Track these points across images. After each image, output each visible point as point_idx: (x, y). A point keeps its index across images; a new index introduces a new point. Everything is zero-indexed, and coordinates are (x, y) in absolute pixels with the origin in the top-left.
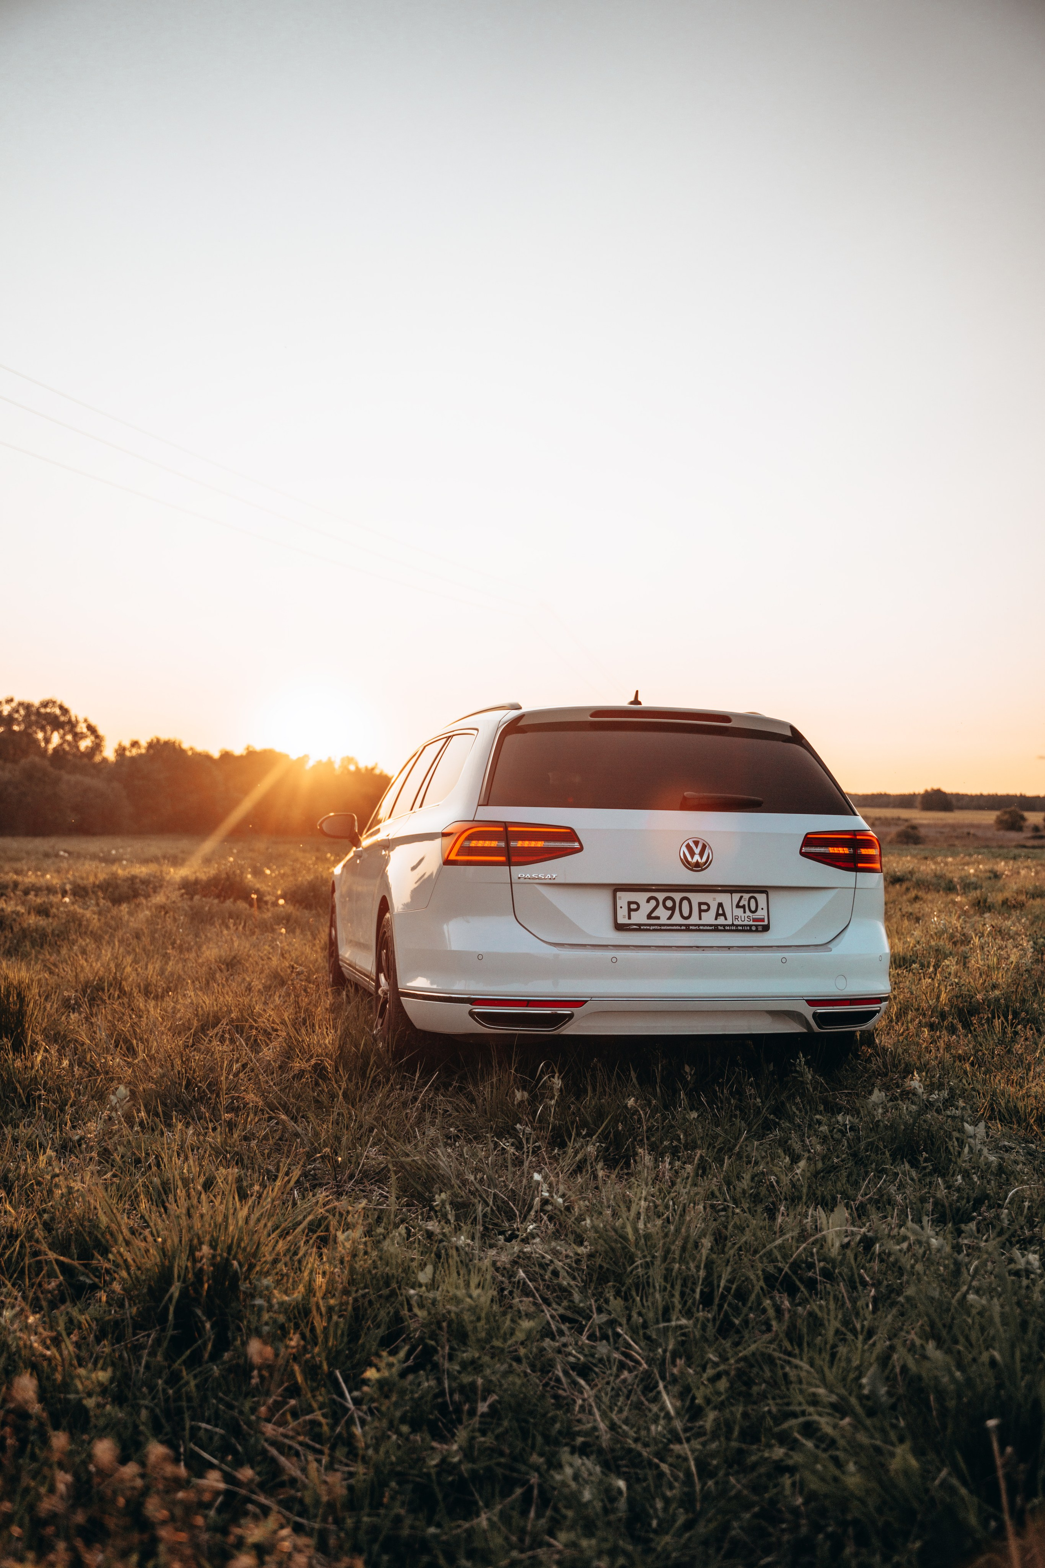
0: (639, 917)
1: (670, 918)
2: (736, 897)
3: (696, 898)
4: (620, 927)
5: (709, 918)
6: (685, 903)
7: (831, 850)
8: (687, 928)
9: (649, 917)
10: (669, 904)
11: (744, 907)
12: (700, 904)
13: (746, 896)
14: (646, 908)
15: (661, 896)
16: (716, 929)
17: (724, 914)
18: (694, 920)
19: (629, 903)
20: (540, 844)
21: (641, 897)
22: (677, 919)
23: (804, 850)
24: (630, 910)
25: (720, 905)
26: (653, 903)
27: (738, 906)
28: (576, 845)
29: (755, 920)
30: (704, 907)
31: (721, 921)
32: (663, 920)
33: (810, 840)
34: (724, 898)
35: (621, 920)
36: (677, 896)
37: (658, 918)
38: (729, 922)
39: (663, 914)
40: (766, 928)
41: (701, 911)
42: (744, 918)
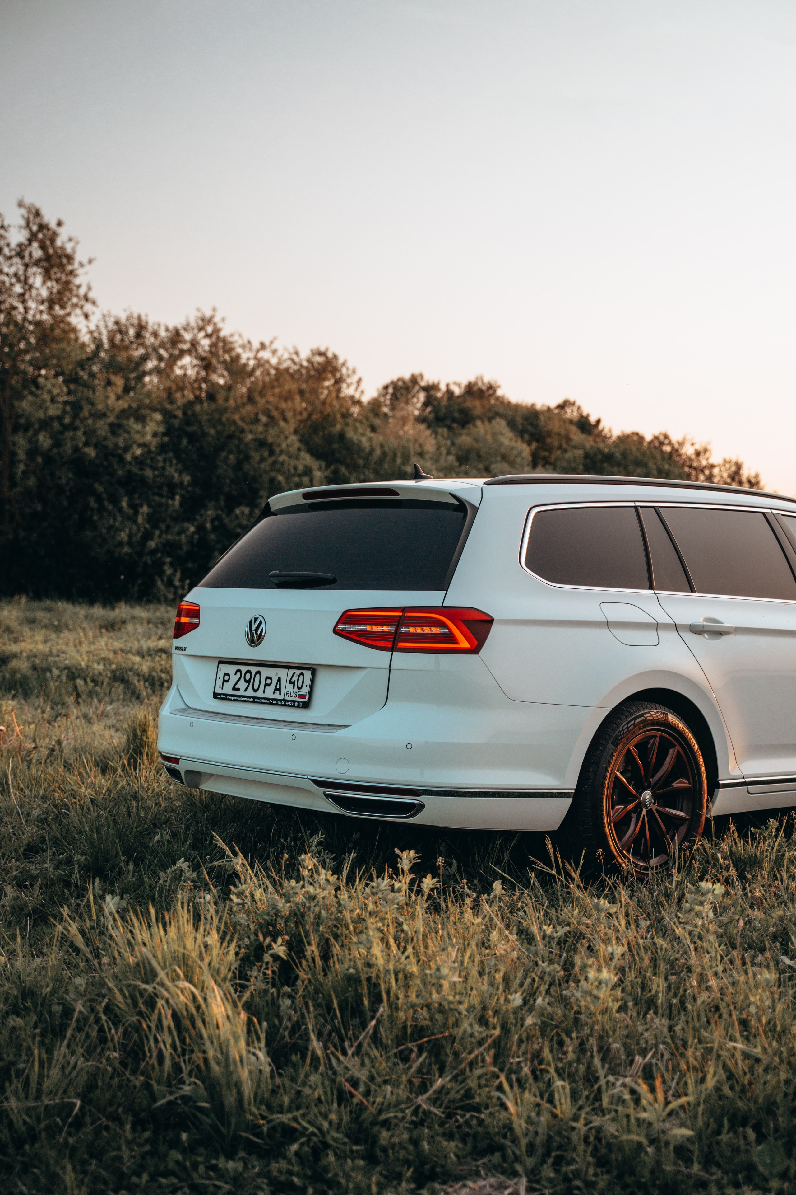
0: (228, 688)
1: (245, 690)
2: (291, 672)
4: (216, 696)
5: (269, 692)
6: (258, 677)
7: (368, 628)
8: (254, 700)
9: (234, 688)
10: (248, 676)
11: (293, 683)
12: (267, 678)
14: (233, 679)
15: (244, 669)
16: (272, 702)
17: (279, 689)
18: (260, 694)
19: (225, 675)
21: (232, 670)
22: (250, 692)
23: (341, 627)
24: (224, 681)
25: (279, 680)
27: (290, 682)
28: (197, 621)
29: (299, 696)
30: (269, 682)
31: (277, 696)
32: (241, 693)
33: (347, 617)
34: (284, 674)
35: (218, 690)
38: (281, 697)
39: (242, 685)
40: (306, 705)
41: (266, 684)
42: (292, 693)
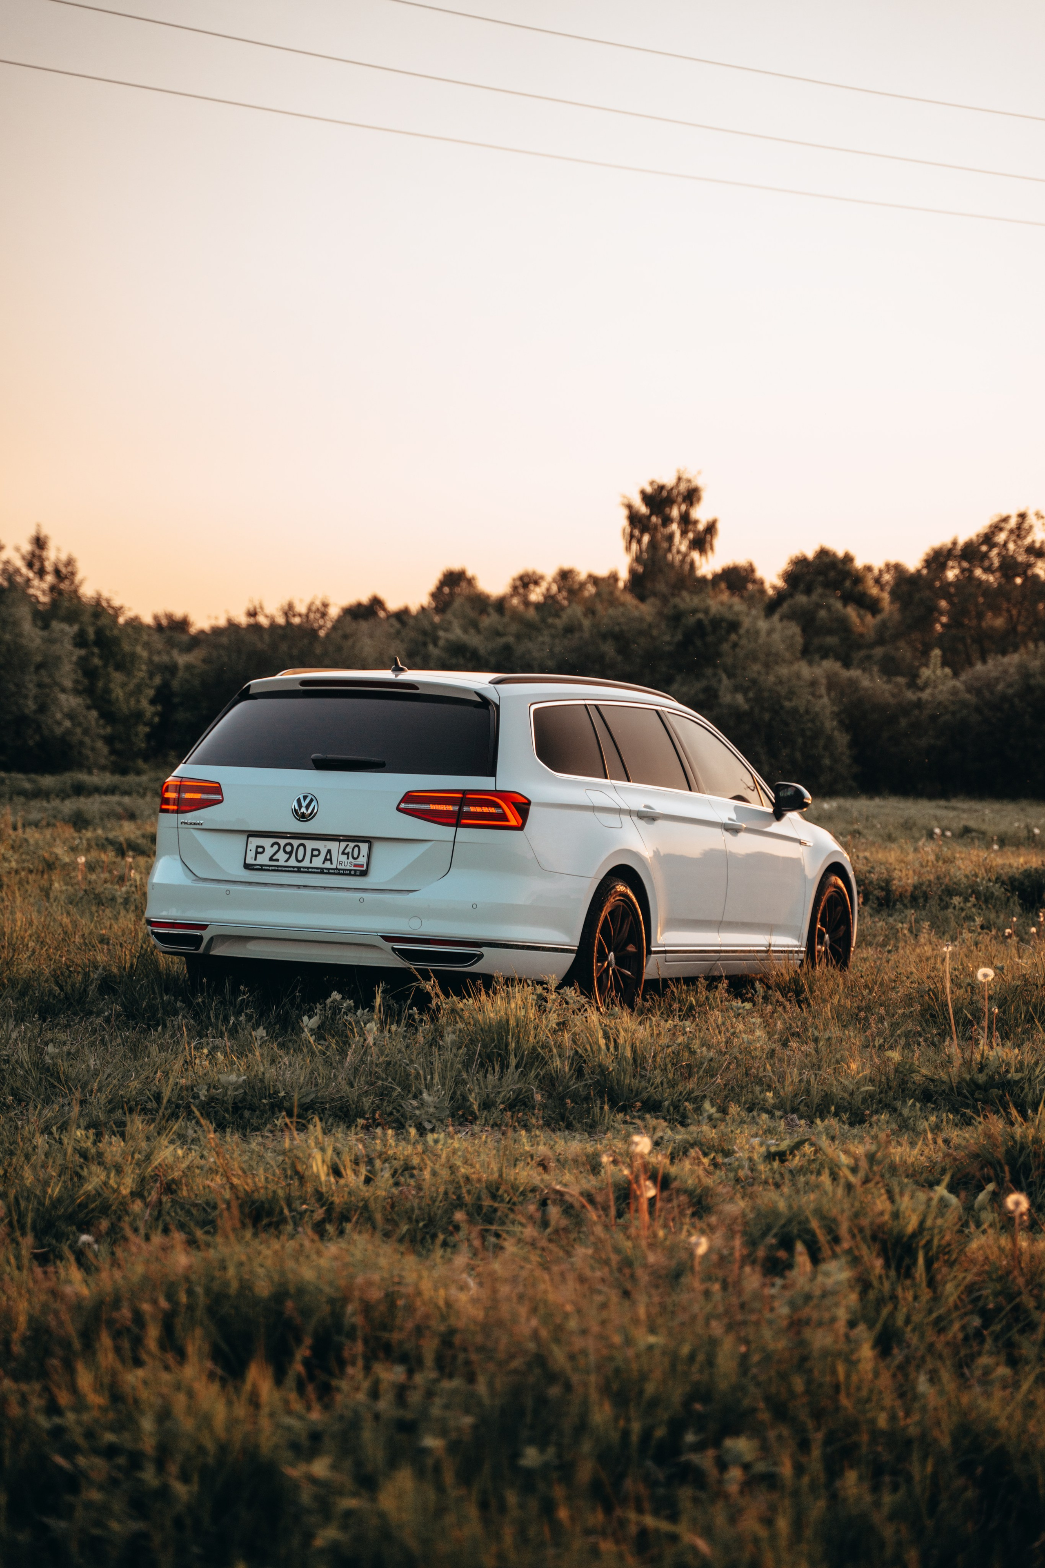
0: (263, 859)
1: (287, 861)
2: (343, 844)
3: (310, 845)
4: (247, 867)
5: (318, 862)
6: (301, 849)
7: (432, 807)
8: (299, 870)
9: (271, 859)
10: (288, 849)
11: (348, 854)
12: (313, 850)
13: (352, 845)
14: (270, 851)
15: (282, 842)
16: (322, 871)
17: (331, 860)
18: (306, 863)
19: (258, 847)
20: (198, 796)
21: (267, 842)
22: (293, 862)
23: (403, 806)
24: (257, 853)
25: (329, 851)
26: (276, 847)
27: (343, 853)
28: (219, 797)
29: (355, 865)
30: (316, 853)
31: (328, 865)
32: (281, 863)
33: (409, 797)
34: (334, 846)
35: (250, 861)
36: (296, 843)
37: (277, 860)
38: (334, 866)
39: (282, 856)
40: (364, 873)
41: (312, 856)
42: (346, 863)
